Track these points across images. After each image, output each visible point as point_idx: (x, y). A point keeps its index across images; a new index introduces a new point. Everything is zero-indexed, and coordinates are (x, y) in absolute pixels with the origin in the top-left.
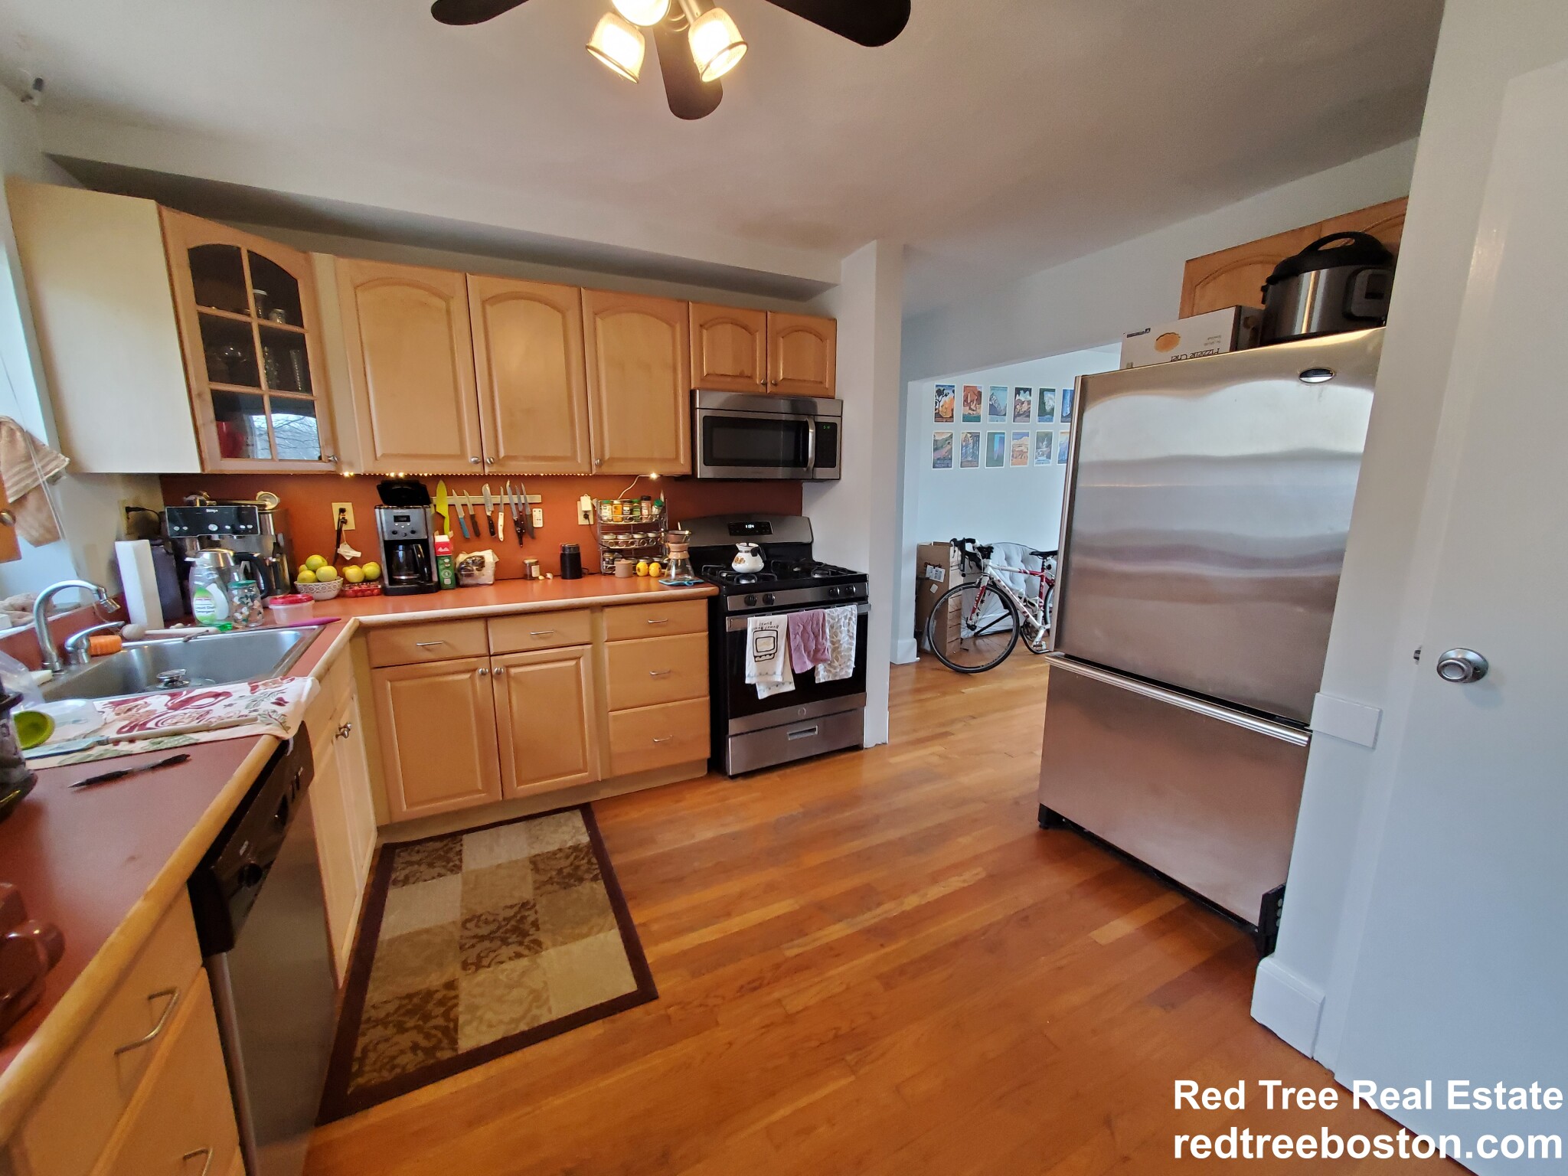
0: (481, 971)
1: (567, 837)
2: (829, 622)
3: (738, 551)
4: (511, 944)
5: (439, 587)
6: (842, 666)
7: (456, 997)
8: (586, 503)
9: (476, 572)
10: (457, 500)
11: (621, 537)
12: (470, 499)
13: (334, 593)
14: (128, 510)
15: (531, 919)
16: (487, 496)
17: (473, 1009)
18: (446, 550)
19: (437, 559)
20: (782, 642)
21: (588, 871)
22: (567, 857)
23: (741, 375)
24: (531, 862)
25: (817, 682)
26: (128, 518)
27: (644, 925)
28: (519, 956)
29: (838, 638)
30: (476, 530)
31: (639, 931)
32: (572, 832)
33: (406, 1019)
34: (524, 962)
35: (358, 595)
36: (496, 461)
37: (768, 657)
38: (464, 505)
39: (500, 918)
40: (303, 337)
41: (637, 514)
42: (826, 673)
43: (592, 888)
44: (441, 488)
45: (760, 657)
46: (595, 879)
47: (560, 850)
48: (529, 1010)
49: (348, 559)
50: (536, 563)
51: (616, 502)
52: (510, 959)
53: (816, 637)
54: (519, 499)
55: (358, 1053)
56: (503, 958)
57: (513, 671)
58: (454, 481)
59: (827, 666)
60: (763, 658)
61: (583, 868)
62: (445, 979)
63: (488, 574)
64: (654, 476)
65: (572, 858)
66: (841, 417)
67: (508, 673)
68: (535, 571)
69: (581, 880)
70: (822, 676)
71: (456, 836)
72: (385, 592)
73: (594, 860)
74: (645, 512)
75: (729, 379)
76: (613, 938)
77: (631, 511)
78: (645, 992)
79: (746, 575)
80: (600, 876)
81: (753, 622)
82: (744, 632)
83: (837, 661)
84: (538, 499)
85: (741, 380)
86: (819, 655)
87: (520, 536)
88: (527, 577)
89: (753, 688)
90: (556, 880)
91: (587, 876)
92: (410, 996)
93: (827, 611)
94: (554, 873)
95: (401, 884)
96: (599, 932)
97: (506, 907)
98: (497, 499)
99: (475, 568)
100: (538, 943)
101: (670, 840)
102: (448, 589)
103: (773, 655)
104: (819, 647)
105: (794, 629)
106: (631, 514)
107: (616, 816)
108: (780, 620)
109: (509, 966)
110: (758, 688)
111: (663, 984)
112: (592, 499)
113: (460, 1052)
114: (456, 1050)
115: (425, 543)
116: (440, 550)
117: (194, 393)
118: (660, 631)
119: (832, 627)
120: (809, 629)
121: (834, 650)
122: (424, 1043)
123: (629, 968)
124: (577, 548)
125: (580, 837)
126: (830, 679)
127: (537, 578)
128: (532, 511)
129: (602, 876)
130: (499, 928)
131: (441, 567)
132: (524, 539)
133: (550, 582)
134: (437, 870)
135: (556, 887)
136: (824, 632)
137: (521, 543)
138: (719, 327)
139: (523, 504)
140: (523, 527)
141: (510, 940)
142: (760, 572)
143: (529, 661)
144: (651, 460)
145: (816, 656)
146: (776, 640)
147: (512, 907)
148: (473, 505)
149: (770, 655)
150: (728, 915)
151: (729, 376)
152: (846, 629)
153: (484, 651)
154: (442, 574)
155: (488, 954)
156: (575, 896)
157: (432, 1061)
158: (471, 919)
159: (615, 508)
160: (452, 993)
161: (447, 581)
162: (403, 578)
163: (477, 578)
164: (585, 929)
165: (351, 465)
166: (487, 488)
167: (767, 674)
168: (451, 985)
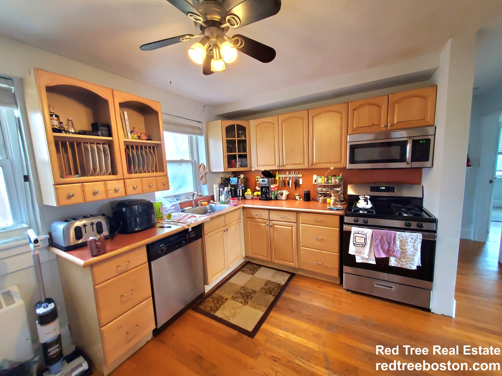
0: (234, 301)
1: (280, 280)
2: (399, 238)
3: (359, 199)
4: (243, 299)
5: (271, 199)
6: (407, 262)
7: (225, 302)
8: (315, 177)
9: (280, 196)
10: (281, 176)
11: (324, 189)
12: (283, 176)
13: (251, 198)
14: (222, 178)
15: (252, 296)
16: (287, 175)
17: (224, 307)
18: (273, 189)
19: (271, 192)
20: (369, 242)
21: (275, 292)
22: (275, 285)
23: (373, 125)
24: (267, 282)
25: (389, 265)
26: (222, 180)
27: (271, 317)
28: (241, 303)
29: (405, 248)
30: (285, 184)
31: (269, 317)
32: (282, 279)
33: (216, 300)
34: (241, 305)
35: (255, 199)
36: (283, 166)
37: (361, 246)
38: (282, 177)
39: (247, 291)
40: (246, 140)
41: (330, 181)
42: (396, 263)
43: (271, 297)
44: (277, 173)
45: (357, 244)
46: (273, 296)
47: (275, 283)
48: (230, 316)
49: (258, 190)
50: (298, 195)
51: (322, 177)
52: (240, 302)
53: (389, 244)
54: (296, 176)
55: (205, 301)
56: (239, 301)
57: (275, 226)
58: (280, 171)
59: (397, 259)
60: (358, 245)
61: (275, 291)
62: (227, 297)
63: (284, 197)
64: (332, 168)
65: (275, 287)
66: (435, 135)
67: (274, 226)
68: (297, 198)
69: (271, 293)
70: (393, 262)
71: (260, 266)
72: (260, 199)
73: (279, 291)
74: (333, 181)
75: (367, 128)
76: (261, 314)
77: (328, 180)
78: (251, 334)
79: (361, 209)
80: (275, 296)
81: (354, 229)
82: (350, 232)
83: (404, 259)
84: (301, 176)
85: (374, 127)
86: (390, 253)
87: (296, 186)
88: (295, 199)
89: (353, 257)
90: (266, 290)
91: (273, 294)
92: (220, 296)
93: (398, 233)
94: (268, 288)
95: (242, 271)
96: (260, 310)
97: (251, 289)
98: (290, 176)
99: (280, 195)
100: (247, 302)
101: (303, 298)
102: (273, 200)
103: (364, 245)
104: (391, 248)
105: (375, 237)
106: (327, 181)
107: (298, 282)
108: (368, 232)
109: (238, 303)
110: (356, 257)
111: (258, 336)
112: (317, 176)
113: (214, 315)
114: (214, 313)
115: (268, 188)
116: (272, 189)
117: (224, 156)
118: (319, 224)
119: (401, 241)
120: (385, 238)
121: (402, 253)
122: (213, 308)
123: (255, 325)
124: (309, 191)
125: (283, 282)
126: (399, 266)
127: (297, 200)
128: (299, 179)
129: (276, 296)
130: (245, 293)
131: (272, 194)
132: (296, 188)
133: (301, 201)
134: (250, 272)
135: (264, 291)
136: (394, 243)
137: (296, 189)
138: (362, 108)
139: (297, 177)
140: (296, 184)
141: (244, 298)
142: (369, 209)
143: (281, 224)
144: (330, 163)
145: (389, 252)
146: (365, 239)
147: (252, 290)
148: (284, 177)
149: (362, 245)
150: (294, 333)
151: (367, 126)
152: (412, 244)
153: (268, 219)
154: (272, 196)
155: (238, 298)
156: (265, 297)
157: (210, 312)
158: (244, 288)
159: (322, 179)
160: (225, 301)
161: (273, 198)
162: (264, 196)
163: (281, 198)
164: (258, 307)
165: (253, 168)
166: (287, 173)
167: (360, 252)
168: (227, 299)
